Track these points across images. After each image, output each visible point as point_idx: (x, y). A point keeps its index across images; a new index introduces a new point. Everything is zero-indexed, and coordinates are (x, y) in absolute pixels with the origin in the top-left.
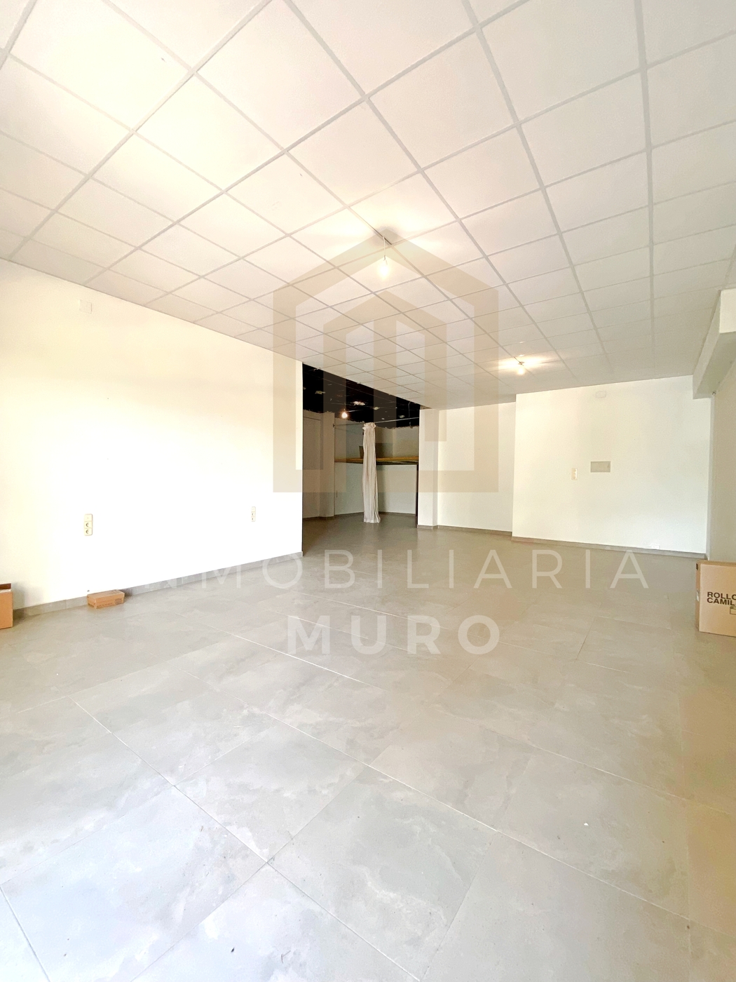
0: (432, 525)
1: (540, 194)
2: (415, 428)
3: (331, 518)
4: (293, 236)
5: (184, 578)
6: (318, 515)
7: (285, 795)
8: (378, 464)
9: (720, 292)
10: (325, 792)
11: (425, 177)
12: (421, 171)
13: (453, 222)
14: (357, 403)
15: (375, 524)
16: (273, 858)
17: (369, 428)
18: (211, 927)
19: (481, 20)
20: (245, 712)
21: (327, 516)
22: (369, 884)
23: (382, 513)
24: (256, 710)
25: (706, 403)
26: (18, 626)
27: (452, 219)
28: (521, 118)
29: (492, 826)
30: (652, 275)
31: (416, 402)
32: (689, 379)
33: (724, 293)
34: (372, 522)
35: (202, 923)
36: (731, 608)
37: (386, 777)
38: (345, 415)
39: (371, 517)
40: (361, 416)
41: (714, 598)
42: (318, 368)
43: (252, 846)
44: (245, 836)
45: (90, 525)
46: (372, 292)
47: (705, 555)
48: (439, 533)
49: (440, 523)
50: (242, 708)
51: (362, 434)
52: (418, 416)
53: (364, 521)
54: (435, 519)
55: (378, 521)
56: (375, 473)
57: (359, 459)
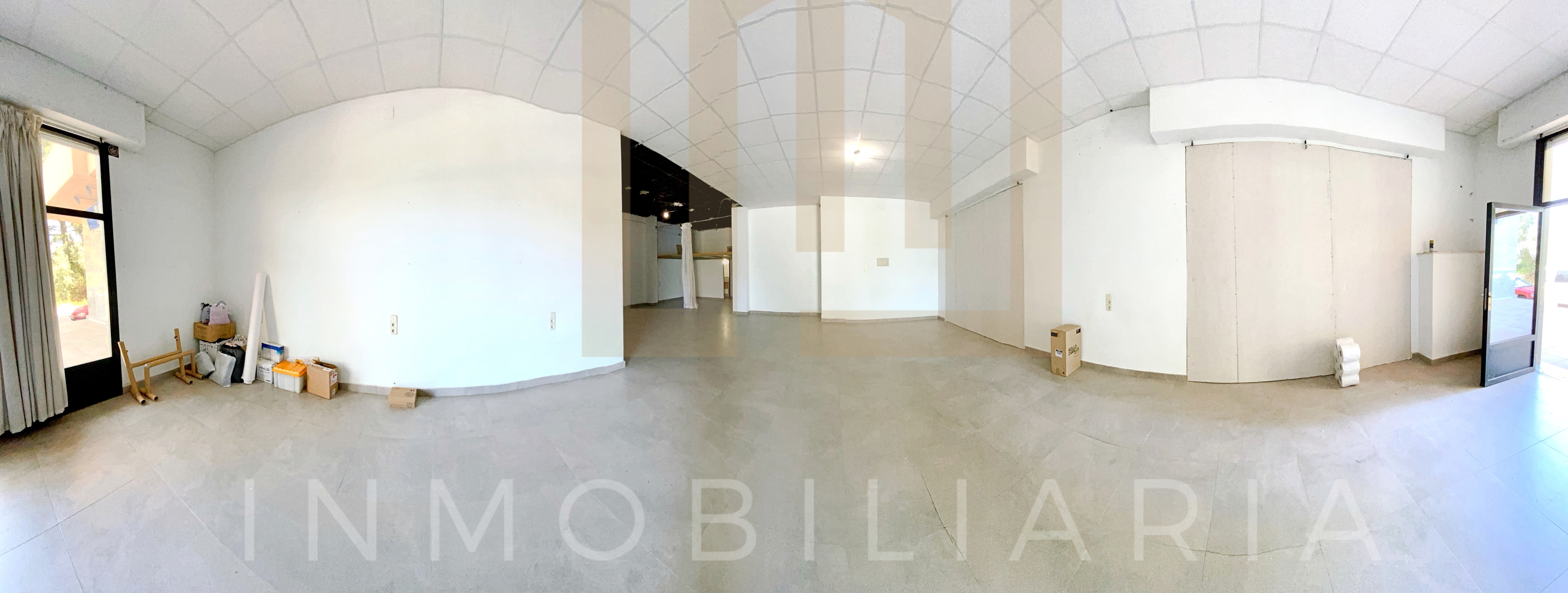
0: (746, 311)
3: (655, 305)
6: (645, 302)
8: (695, 258)
14: (676, 204)
15: (694, 309)
17: (686, 227)
21: (652, 302)
23: (698, 299)
26: (336, 401)
31: (730, 195)
34: (691, 307)
38: (666, 215)
39: (689, 302)
40: (678, 217)
45: (395, 325)
47: (940, 316)
48: (751, 317)
49: (752, 309)
51: (680, 235)
52: (730, 214)
53: (684, 307)
54: (748, 308)
55: (696, 307)
56: (692, 267)
57: (679, 255)
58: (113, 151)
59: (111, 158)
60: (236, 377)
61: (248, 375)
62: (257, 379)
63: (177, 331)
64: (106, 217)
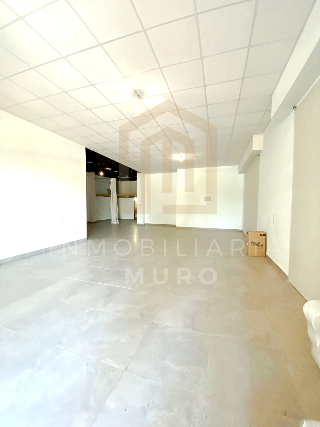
0: (143, 223)
1: (203, 88)
2: (135, 181)
3: (94, 222)
4: (94, 85)
5: (27, 254)
7: (121, 341)
8: (118, 197)
9: (252, 136)
10: (138, 336)
11: (161, 71)
12: (160, 68)
13: (168, 93)
14: (107, 168)
16: (127, 368)
17: (113, 180)
18: (111, 404)
19: (199, 11)
20: (87, 311)
21: (93, 221)
22: (171, 366)
23: (119, 219)
24: (92, 309)
25: (242, 176)
27: (168, 92)
28: (204, 55)
29: (208, 333)
30: (233, 127)
31: (136, 169)
32: (237, 167)
33: (254, 136)
34: (116, 223)
35: (105, 403)
36: (258, 247)
37: (161, 325)
38: (102, 174)
39: (115, 221)
40: (108, 175)
41: (253, 244)
42: (93, 150)
43: (115, 365)
44: (110, 363)
46: (127, 118)
47: (242, 230)
48: (146, 227)
49: (146, 222)
50: (84, 309)
51: (110, 183)
52: (136, 176)
53: (112, 223)
54: (144, 221)
55: (118, 223)
56: (116, 201)
57: (109, 194)
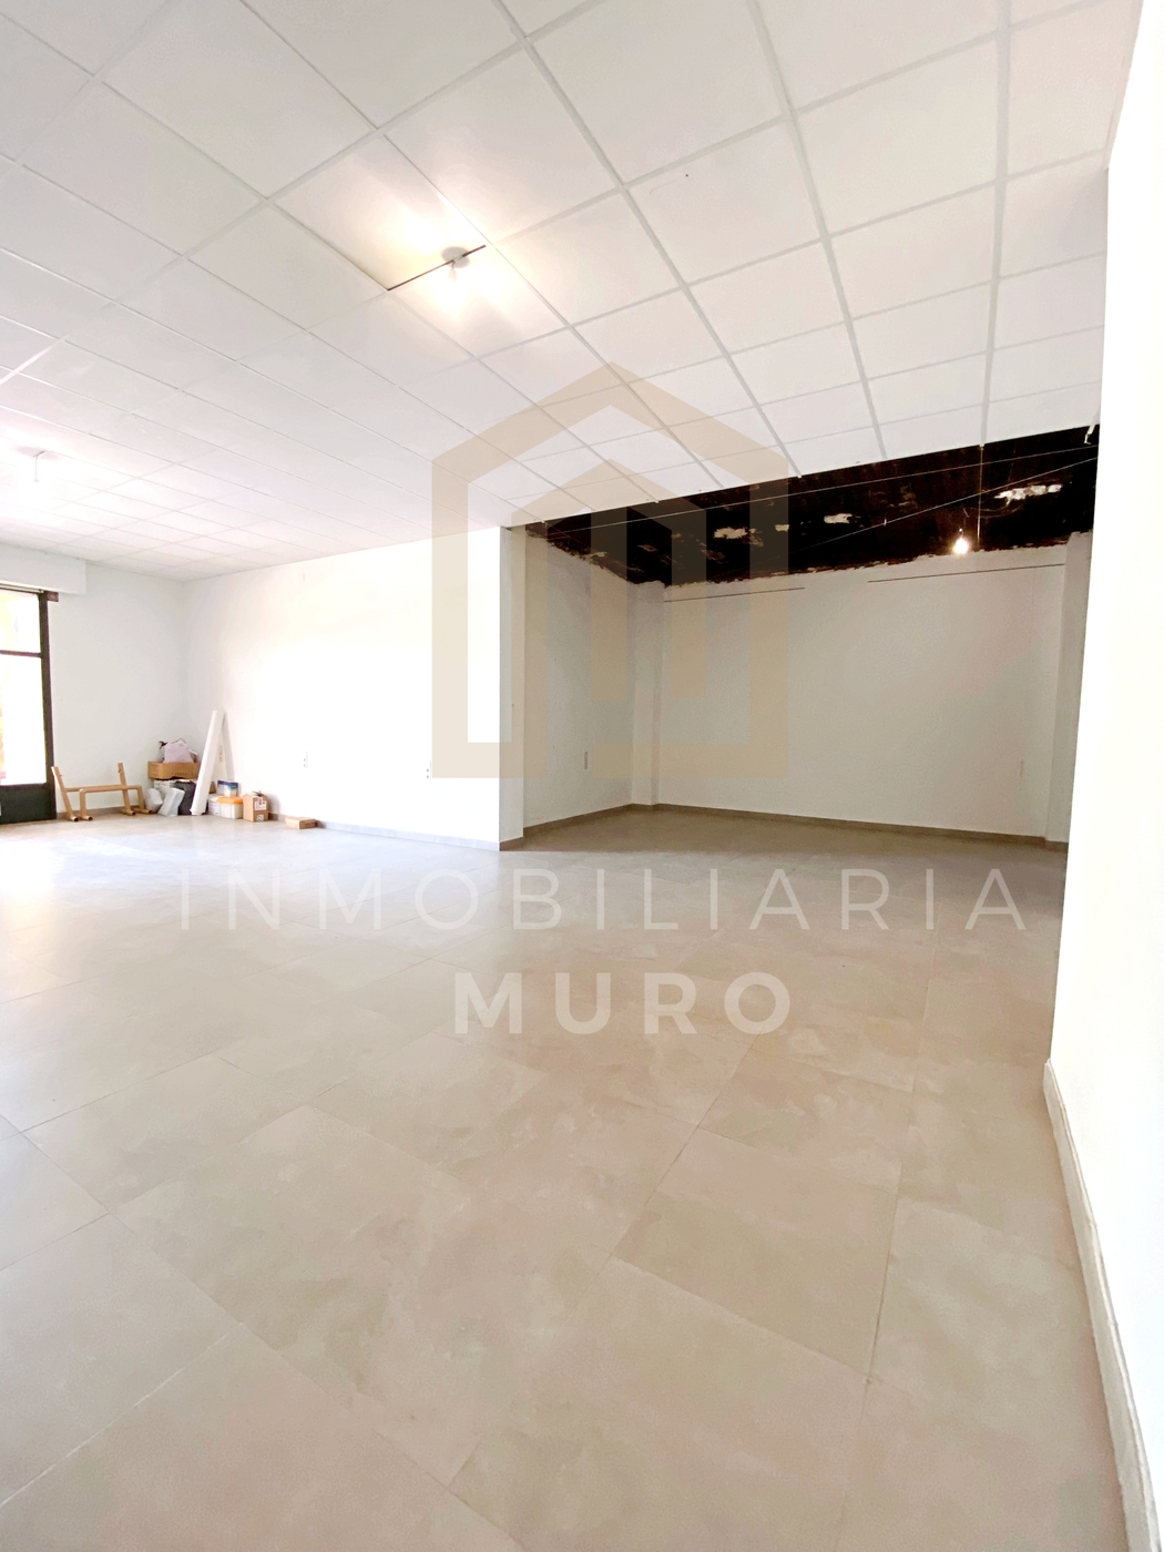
58: (53, 597)
59: (50, 603)
60: (184, 810)
61: (197, 806)
62: (207, 812)
63: (121, 766)
64: (44, 655)
